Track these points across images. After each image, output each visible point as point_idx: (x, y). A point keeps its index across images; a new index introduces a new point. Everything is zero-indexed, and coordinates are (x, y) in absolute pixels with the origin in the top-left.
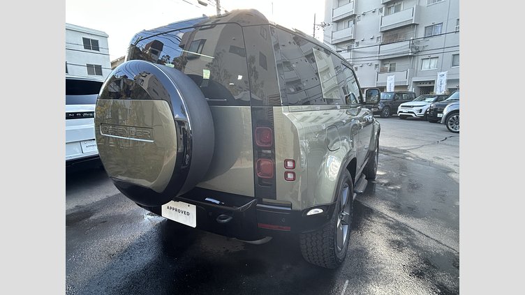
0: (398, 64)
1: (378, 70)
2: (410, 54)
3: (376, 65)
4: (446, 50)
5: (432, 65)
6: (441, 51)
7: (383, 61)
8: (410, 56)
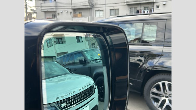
0: (84, 13)
1: (72, 15)
2: (89, 7)
3: (71, 13)
4: (107, 5)
5: (101, 15)
6: (104, 6)
7: (75, 10)
8: (89, 9)
